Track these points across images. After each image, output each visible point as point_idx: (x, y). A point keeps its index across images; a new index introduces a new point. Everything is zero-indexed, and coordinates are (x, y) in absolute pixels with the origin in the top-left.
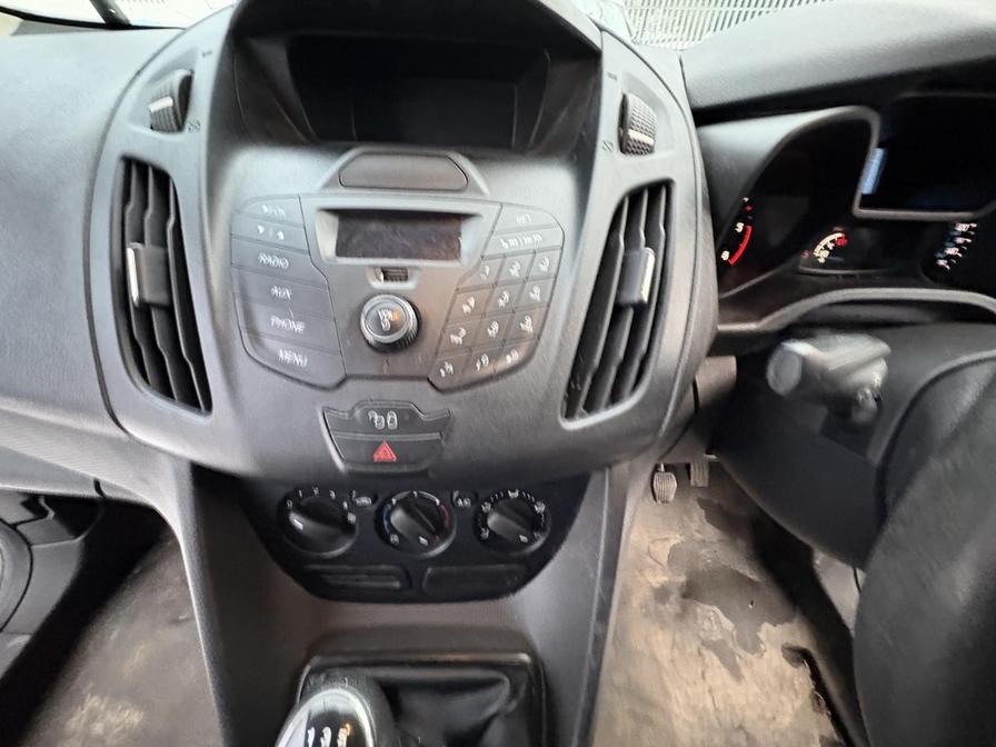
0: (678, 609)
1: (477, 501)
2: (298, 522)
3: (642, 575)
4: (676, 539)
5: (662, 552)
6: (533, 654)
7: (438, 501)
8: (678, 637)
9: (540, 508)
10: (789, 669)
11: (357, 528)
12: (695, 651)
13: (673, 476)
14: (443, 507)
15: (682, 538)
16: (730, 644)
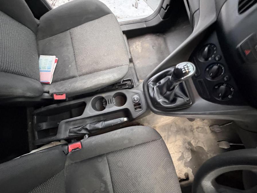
0: (187, 148)
1: (226, 82)
2: (206, 49)
3: (193, 139)
4: (206, 149)
5: (200, 145)
6: (192, 104)
7: (222, 74)
8: (182, 147)
9: (230, 97)
10: (184, 173)
11: (208, 61)
12: (181, 151)
13: (228, 148)
14: (221, 76)
15: (206, 151)
16: (184, 160)
